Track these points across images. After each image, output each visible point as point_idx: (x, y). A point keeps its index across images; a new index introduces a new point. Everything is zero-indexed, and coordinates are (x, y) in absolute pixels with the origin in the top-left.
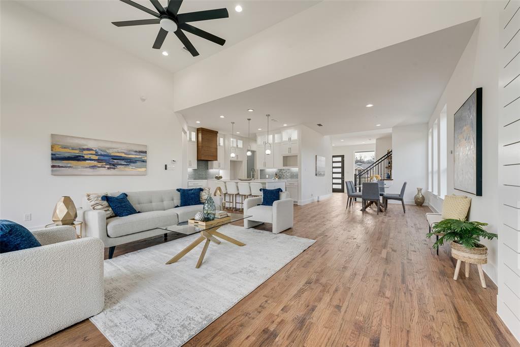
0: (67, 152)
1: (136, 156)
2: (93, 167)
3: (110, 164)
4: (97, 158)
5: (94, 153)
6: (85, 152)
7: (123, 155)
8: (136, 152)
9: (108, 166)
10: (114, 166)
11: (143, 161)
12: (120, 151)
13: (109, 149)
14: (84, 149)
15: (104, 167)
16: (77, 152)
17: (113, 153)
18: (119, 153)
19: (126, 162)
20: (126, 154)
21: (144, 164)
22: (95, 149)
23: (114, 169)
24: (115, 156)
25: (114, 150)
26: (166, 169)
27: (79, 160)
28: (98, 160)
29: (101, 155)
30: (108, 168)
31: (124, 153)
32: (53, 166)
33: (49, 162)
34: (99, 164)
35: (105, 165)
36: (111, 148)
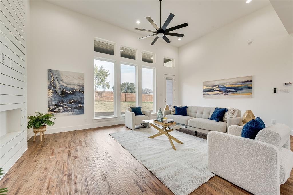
0: (207, 88)
1: (243, 85)
2: (217, 94)
3: (225, 92)
4: (218, 89)
5: (217, 87)
6: (214, 87)
7: (233, 86)
8: (242, 82)
9: (225, 93)
10: (227, 93)
11: (249, 88)
12: (231, 84)
13: (224, 83)
14: (214, 86)
15: (223, 94)
16: (211, 87)
17: (227, 85)
18: (230, 85)
19: (235, 90)
20: (235, 85)
21: (250, 90)
22: (218, 85)
23: (228, 94)
24: (228, 87)
25: (228, 84)
26: (275, 92)
27: (212, 91)
28: (220, 91)
29: (221, 88)
30: (225, 94)
31: (233, 84)
32: (204, 95)
33: (202, 93)
34: (220, 92)
35: (223, 92)
36: (226, 83)
